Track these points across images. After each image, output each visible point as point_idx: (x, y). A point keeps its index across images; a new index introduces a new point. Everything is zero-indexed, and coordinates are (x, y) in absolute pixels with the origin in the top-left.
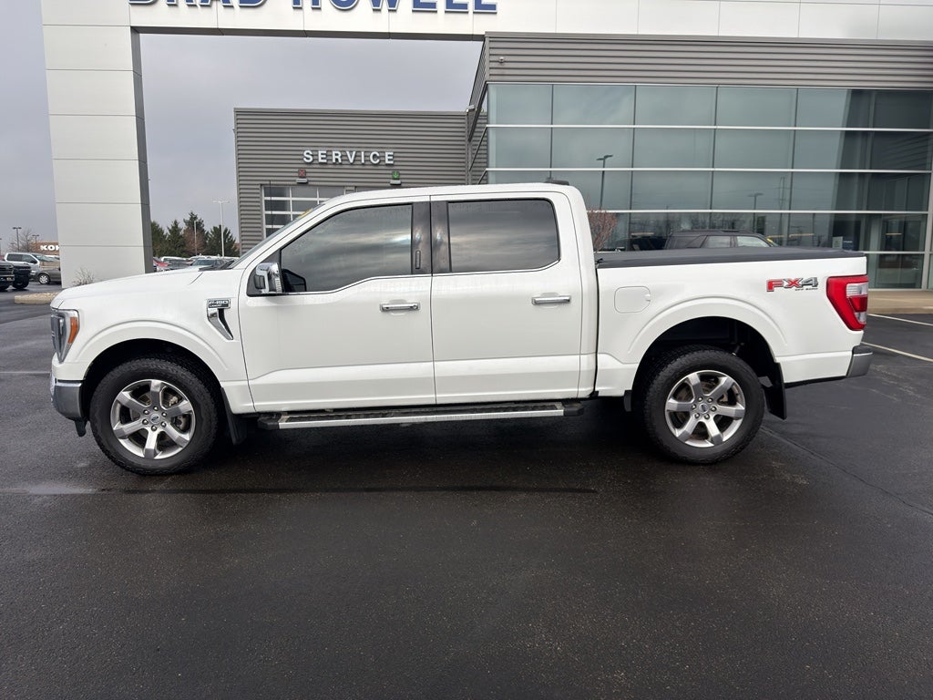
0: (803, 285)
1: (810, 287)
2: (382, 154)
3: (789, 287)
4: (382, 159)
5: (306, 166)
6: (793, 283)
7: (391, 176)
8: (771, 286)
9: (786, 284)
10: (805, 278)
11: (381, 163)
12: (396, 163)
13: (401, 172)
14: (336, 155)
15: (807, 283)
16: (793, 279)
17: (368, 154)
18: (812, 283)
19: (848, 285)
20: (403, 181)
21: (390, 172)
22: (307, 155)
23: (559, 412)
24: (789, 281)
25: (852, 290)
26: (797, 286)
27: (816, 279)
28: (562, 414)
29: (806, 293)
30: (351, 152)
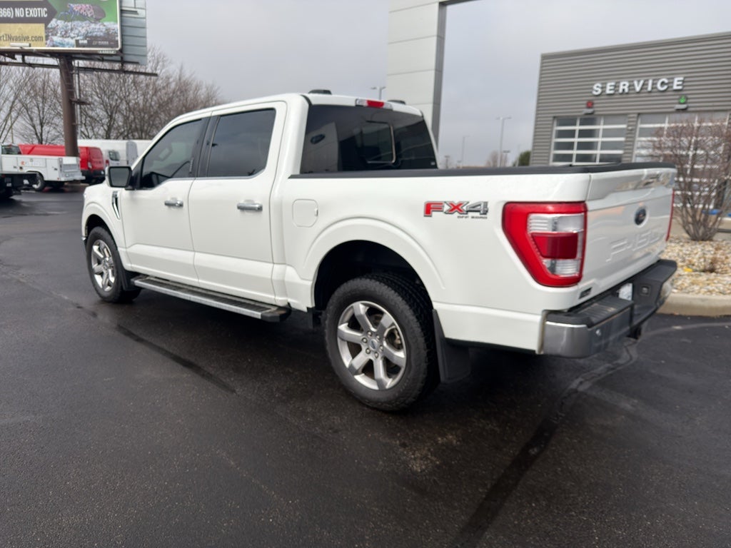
0: (467, 211)
1: (477, 214)
2: (671, 81)
3: (451, 211)
4: (670, 85)
5: (594, 98)
6: (455, 208)
7: (676, 101)
8: (429, 209)
9: (446, 208)
10: (472, 202)
11: (670, 89)
12: (685, 88)
13: (689, 96)
14: (624, 86)
15: (474, 209)
16: (456, 202)
17: (655, 82)
18: (480, 210)
19: (532, 216)
20: (690, 105)
21: (677, 97)
22: (597, 89)
23: (257, 314)
24: (451, 204)
25: (539, 224)
26: (460, 211)
27: (486, 204)
28: (260, 317)
29: (471, 221)
30: (639, 81)
